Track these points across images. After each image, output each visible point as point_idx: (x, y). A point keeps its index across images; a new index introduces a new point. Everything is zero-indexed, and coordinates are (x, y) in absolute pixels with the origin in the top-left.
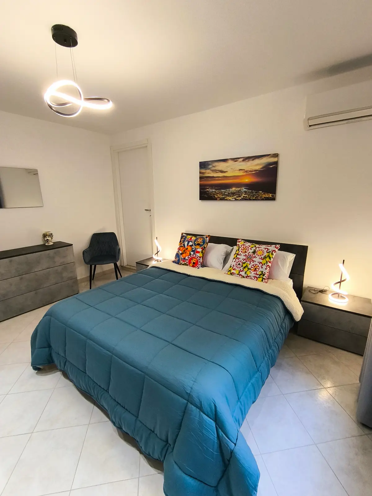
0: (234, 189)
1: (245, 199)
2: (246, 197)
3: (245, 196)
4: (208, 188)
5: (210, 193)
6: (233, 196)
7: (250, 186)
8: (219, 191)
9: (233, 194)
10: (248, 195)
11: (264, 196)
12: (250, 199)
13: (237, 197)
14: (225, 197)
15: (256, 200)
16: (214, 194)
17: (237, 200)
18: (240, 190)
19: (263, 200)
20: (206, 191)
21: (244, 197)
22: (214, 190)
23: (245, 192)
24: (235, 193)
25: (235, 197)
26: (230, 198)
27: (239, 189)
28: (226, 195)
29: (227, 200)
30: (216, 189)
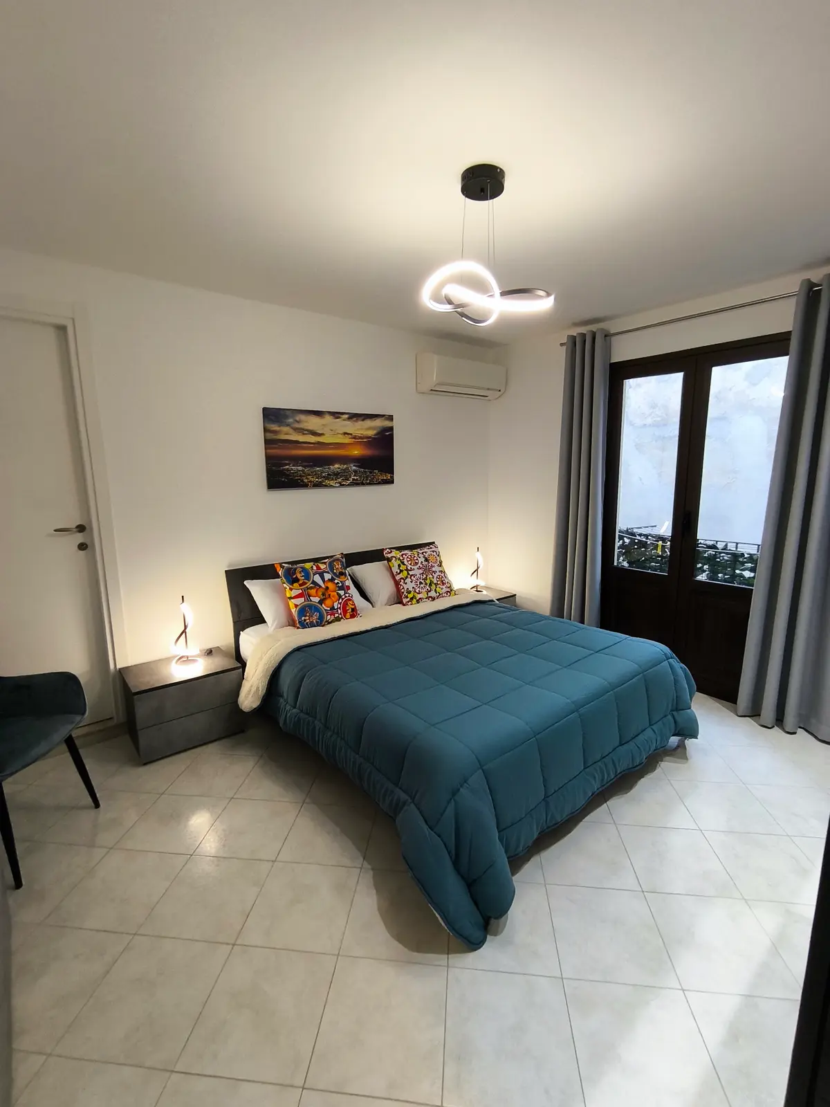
0: (337, 466)
1: (355, 484)
2: (357, 480)
3: (355, 478)
4: (289, 464)
5: (293, 473)
6: (336, 480)
7: (361, 462)
8: (312, 470)
9: (337, 475)
10: (360, 477)
11: (381, 478)
12: (363, 484)
13: (344, 480)
14: (323, 481)
15: (371, 484)
16: (301, 476)
17: (344, 485)
18: (347, 468)
19: (379, 483)
20: (284, 469)
21: (353, 479)
22: (300, 468)
23: (355, 471)
24: (339, 473)
25: (340, 480)
26: (332, 483)
27: (345, 466)
28: (324, 477)
29: (326, 486)
30: (305, 467)
